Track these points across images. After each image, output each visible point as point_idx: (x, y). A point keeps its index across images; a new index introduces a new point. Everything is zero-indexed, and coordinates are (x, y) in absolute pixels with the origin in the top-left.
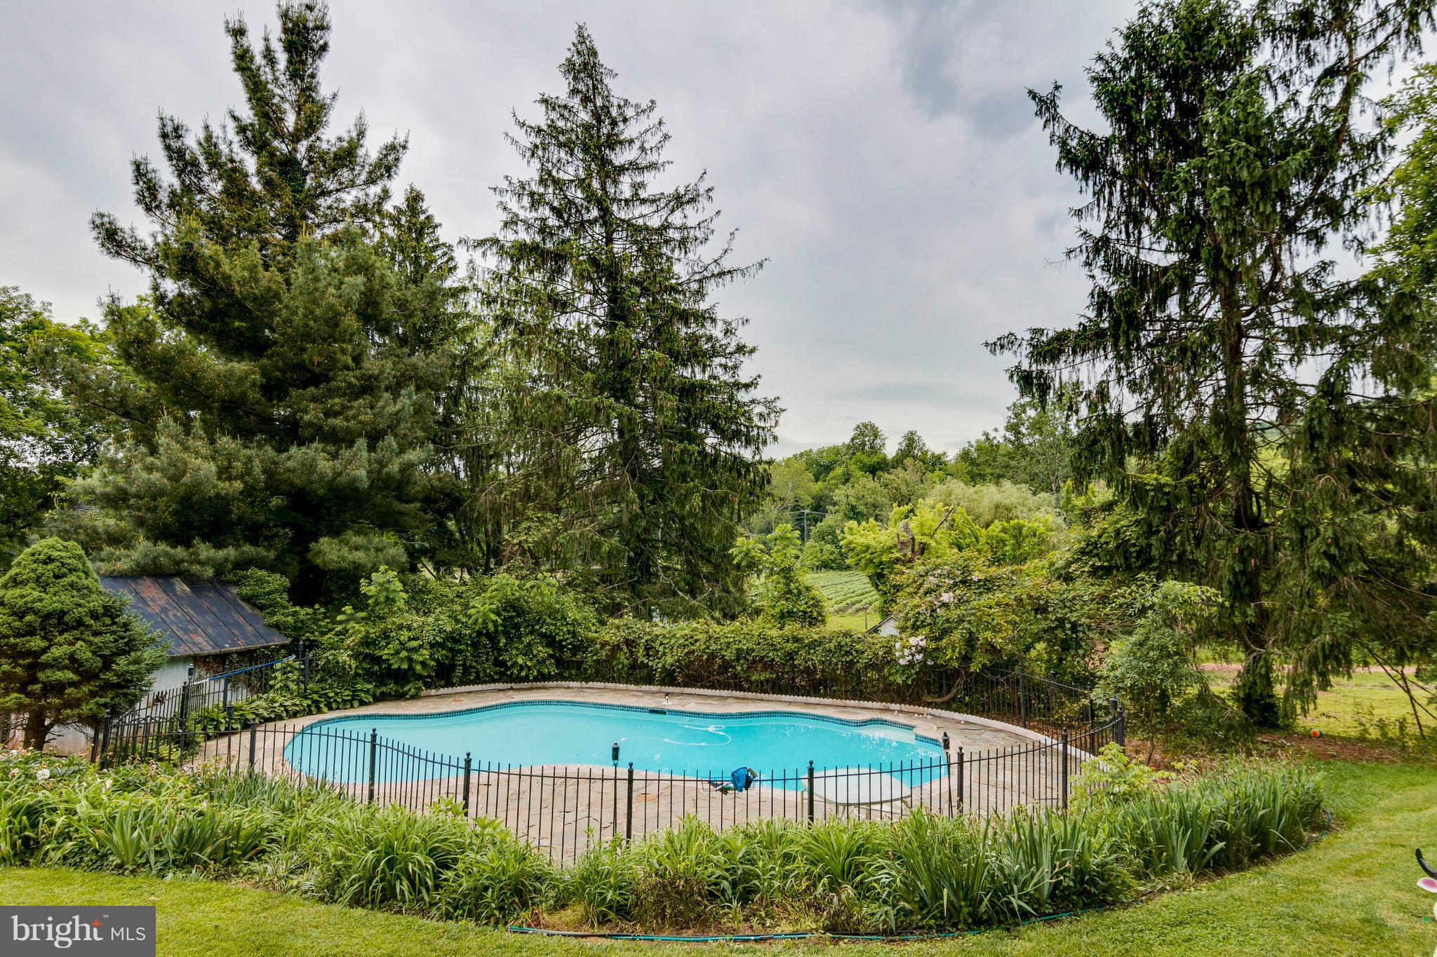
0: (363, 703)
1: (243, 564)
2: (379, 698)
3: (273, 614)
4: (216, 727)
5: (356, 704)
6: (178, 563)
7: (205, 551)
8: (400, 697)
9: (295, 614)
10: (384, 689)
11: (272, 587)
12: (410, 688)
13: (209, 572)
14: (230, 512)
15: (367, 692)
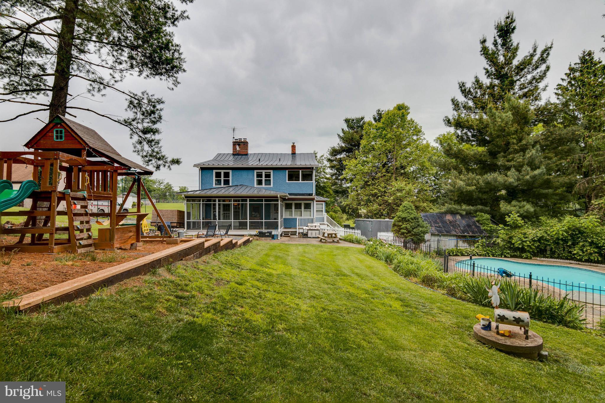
0: (505, 257)
1: (476, 211)
2: (512, 257)
3: (484, 226)
4: (453, 253)
5: (503, 256)
6: (457, 210)
7: (464, 207)
8: (521, 257)
9: (491, 227)
10: (515, 253)
11: (484, 218)
12: (524, 255)
13: (464, 213)
14: (473, 196)
15: (508, 253)
